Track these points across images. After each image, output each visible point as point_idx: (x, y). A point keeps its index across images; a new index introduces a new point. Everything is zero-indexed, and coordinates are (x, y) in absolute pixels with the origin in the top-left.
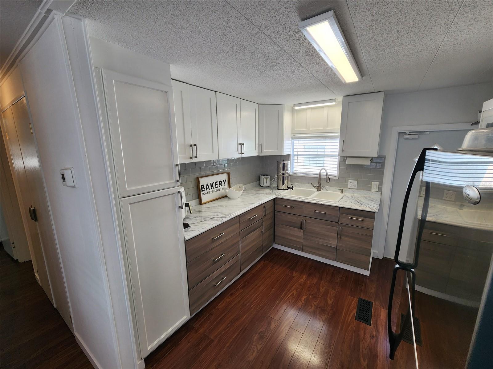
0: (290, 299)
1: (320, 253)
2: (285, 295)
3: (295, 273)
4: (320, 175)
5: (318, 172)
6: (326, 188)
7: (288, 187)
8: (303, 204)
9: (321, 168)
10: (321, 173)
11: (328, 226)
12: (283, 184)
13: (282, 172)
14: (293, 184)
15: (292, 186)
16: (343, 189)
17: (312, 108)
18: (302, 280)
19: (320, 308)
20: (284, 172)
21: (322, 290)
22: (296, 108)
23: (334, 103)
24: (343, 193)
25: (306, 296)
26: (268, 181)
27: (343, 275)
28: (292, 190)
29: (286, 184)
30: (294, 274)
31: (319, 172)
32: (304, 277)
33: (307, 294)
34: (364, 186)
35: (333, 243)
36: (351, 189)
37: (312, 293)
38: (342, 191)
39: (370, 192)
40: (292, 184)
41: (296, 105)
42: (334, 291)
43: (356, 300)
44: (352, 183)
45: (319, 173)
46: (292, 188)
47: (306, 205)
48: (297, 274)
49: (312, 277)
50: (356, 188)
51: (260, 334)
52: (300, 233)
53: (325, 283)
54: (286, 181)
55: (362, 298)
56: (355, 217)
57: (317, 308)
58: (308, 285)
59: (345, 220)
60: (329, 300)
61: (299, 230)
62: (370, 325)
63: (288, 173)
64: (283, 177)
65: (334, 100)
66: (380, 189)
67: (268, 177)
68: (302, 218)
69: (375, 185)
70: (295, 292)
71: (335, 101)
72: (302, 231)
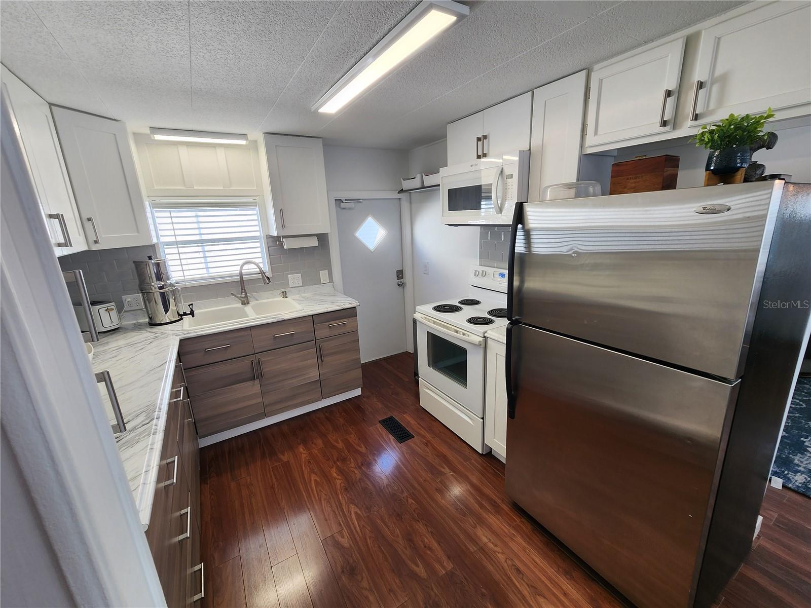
0: (320, 491)
1: (296, 402)
2: (308, 493)
3: (284, 455)
4: (241, 275)
5: (236, 270)
6: (254, 297)
7: (178, 313)
8: (248, 332)
9: (241, 262)
10: (243, 271)
11: (300, 352)
12: (166, 311)
13: (156, 284)
14: (192, 304)
15: (192, 309)
16: (285, 291)
17: (188, 144)
18: (304, 456)
19: (362, 465)
20: (162, 283)
21: (340, 445)
22: (158, 137)
23: (243, 142)
24: (286, 297)
25: (333, 467)
26: (114, 314)
27: (339, 412)
28: (193, 316)
29: (172, 307)
30: (285, 458)
31: (239, 269)
32: (301, 449)
33: (332, 466)
34: (311, 280)
35: (314, 375)
36: (294, 287)
37: (335, 459)
38: (285, 295)
39: (321, 286)
40: (189, 305)
41: (155, 129)
42: (352, 436)
43: (379, 425)
44: (295, 279)
45: (239, 272)
46: (192, 313)
47: (254, 332)
48: (286, 454)
49: (311, 442)
50: (301, 285)
51: (345, 570)
52: (254, 388)
53: (333, 436)
54: (172, 301)
55: (380, 420)
56: (334, 322)
57: (360, 468)
58: (319, 454)
59: (322, 332)
60: (359, 448)
61: (250, 383)
62: (414, 437)
63: (171, 285)
64: (163, 295)
65: (243, 136)
66: (331, 280)
67: (112, 305)
68: (252, 358)
69: (324, 274)
70: (313, 477)
71: (247, 139)
72: (257, 382)
